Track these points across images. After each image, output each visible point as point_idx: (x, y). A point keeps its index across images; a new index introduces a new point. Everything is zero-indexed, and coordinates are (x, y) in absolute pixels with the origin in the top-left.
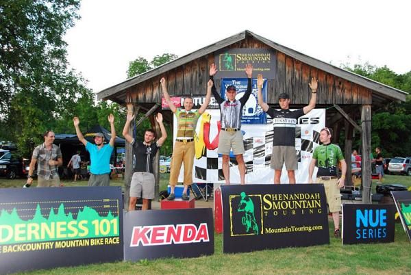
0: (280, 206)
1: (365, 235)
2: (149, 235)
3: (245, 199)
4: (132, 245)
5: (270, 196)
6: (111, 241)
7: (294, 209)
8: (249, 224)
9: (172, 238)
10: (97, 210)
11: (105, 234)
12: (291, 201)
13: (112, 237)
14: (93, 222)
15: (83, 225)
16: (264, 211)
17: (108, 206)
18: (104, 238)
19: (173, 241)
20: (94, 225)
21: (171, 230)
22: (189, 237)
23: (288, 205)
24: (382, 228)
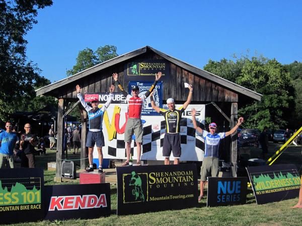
0: (162, 181)
1: (224, 200)
2: (62, 202)
3: (135, 176)
4: (49, 210)
5: (154, 174)
6: (35, 207)
7: (172, 183)
8: (137, 194)
9: (79, 204)
10: (26, 185)
11: (30, 202)
12: (171, 177)
13: (36, 205)
14: (22, 194)
15: (15, 196)
16: (149, 184)
17: (34, 182)
18: (30, 205)
19: (79, 207)
20: (23, 195)
21: (78, 199)
22: (91, 204)
23: (168, 180)
24: (237, 194)
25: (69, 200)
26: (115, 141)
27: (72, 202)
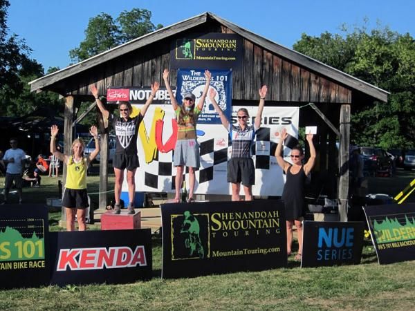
0: (231, 225)
1: (327, 257)
2: (77, 258)
3: (189, 219)
4: (58, 269)
5: (219, 214)
6: (36, 265)
7: (248, 229)
8: (193, 247)
9: (104, 261)
10: (20, 231)
11: (29, 257)
12: (245, 220)
13: (37, 261)
14: (16, 244)
15: (6, 247)
16: (211, 231)
17: (33, 227)
18: (28, 261)
19: (104, 265)
20: (17, 247)
21: (102, 254)
22: (123, 261)
23: (241, 224)
24: (348, 248)
25: (88, 255)
26: (156, 164)
27: (93, 258)
